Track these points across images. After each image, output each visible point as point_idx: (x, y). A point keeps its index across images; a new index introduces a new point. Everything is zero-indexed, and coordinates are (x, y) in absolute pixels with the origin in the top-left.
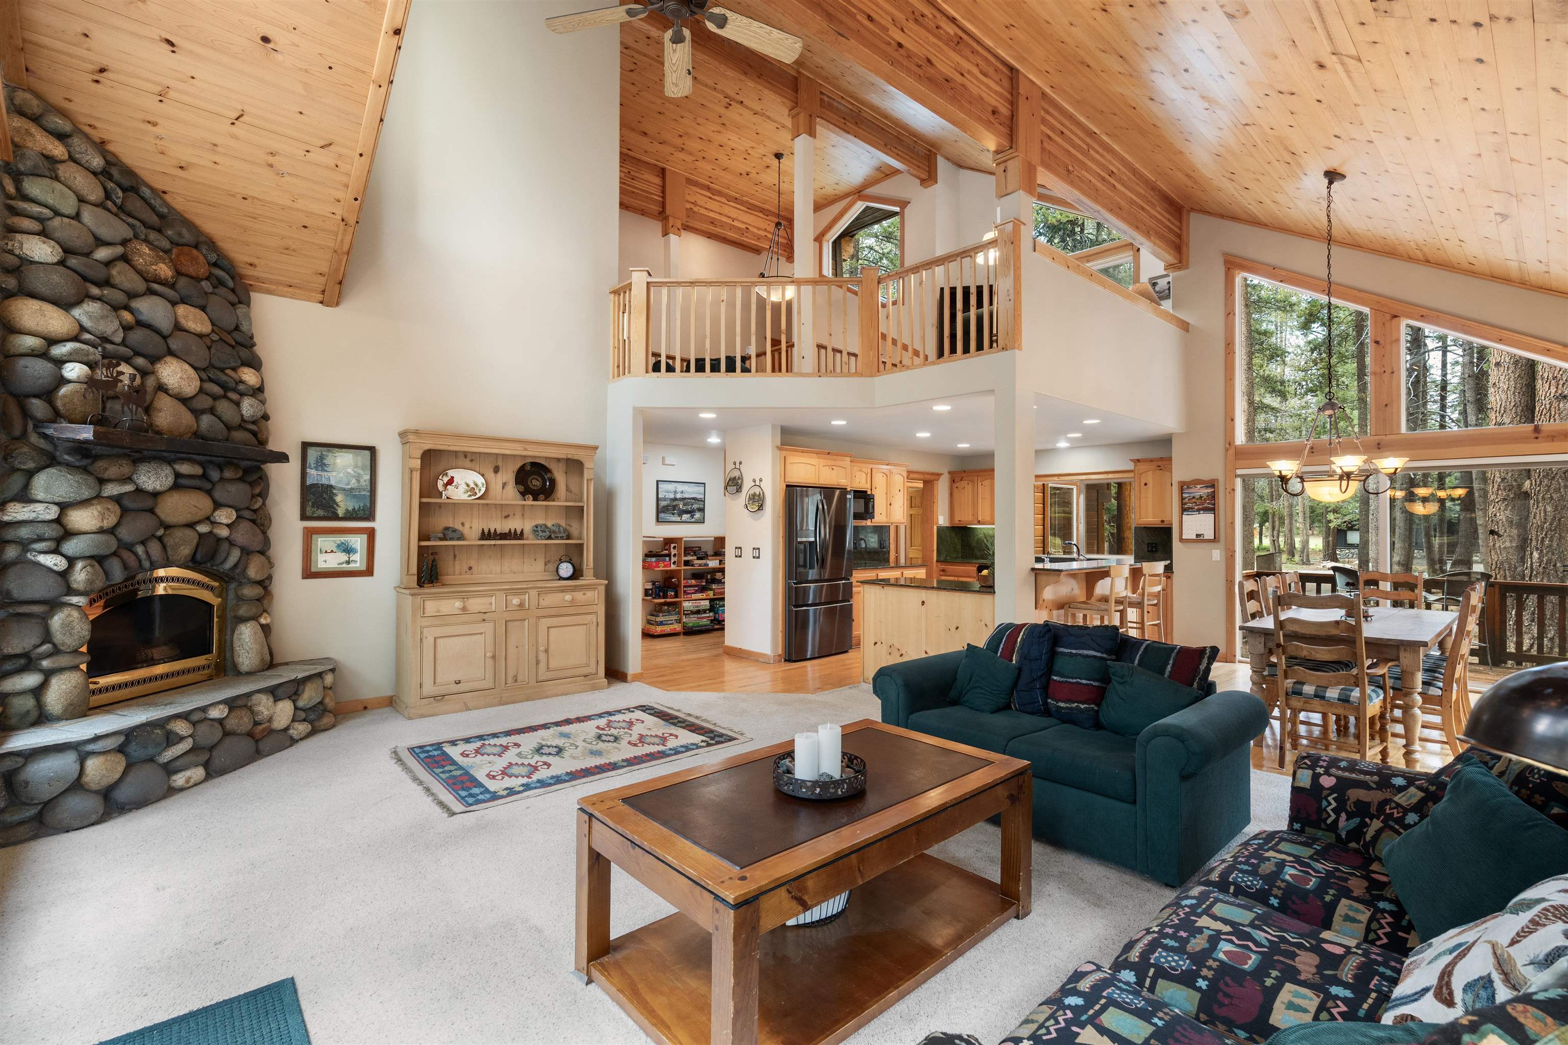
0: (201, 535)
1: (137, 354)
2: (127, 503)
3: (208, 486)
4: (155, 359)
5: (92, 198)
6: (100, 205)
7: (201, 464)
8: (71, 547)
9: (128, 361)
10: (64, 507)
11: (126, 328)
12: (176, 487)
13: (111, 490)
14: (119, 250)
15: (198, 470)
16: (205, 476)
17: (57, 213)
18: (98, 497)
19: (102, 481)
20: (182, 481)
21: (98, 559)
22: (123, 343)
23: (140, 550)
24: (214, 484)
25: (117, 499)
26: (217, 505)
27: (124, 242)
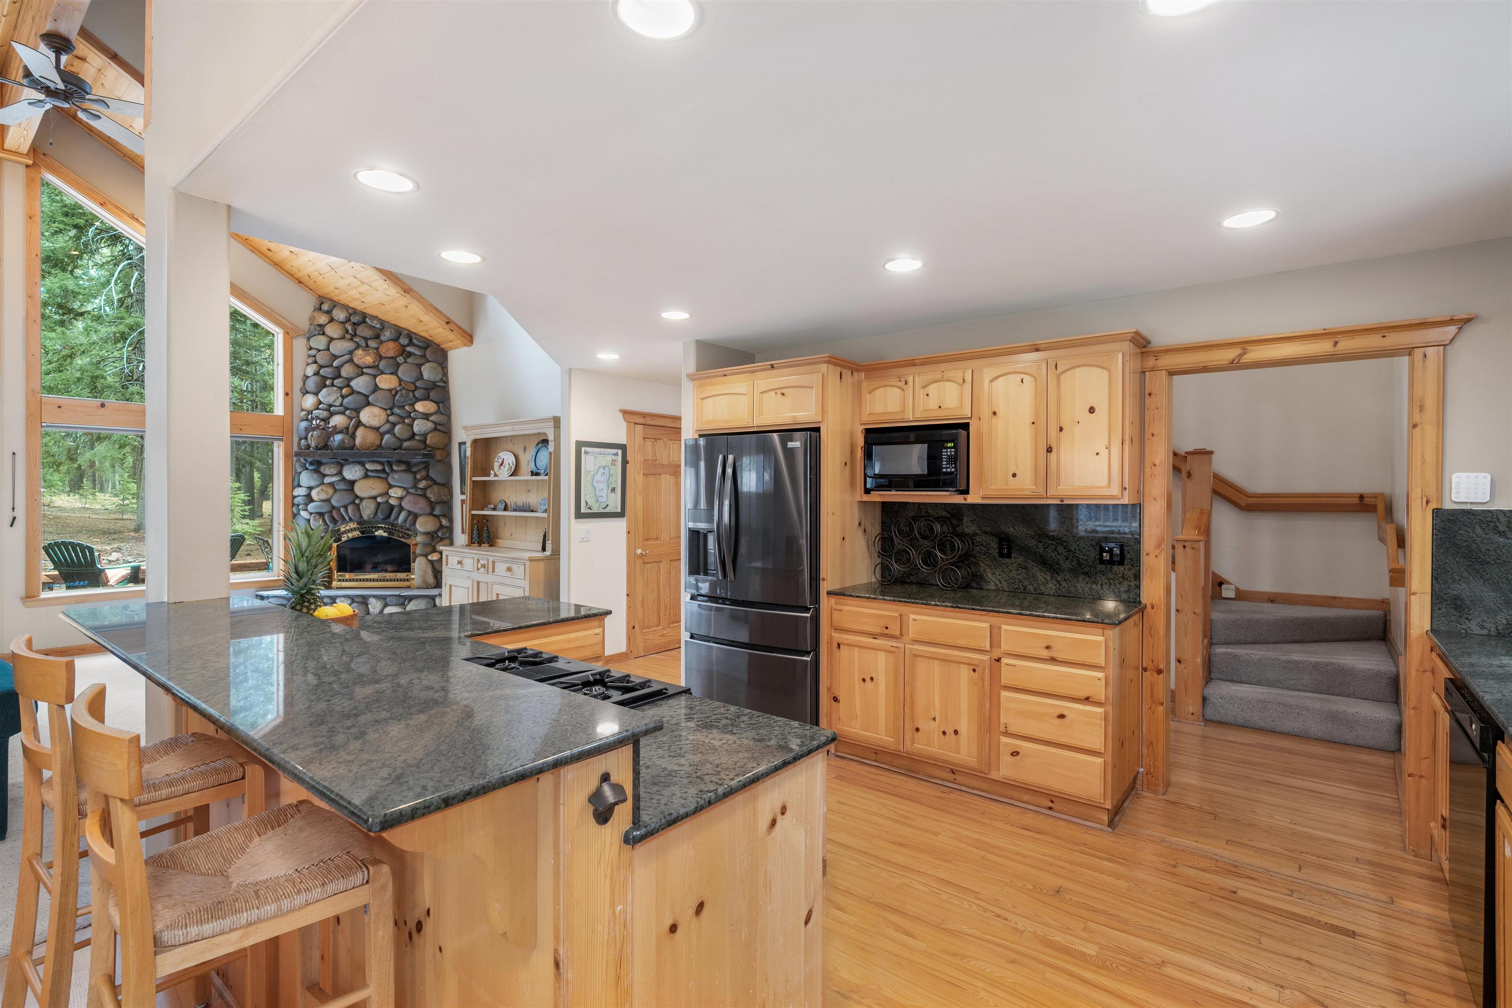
0: (379, 504)
1: (347, 409)
2: (337, 487)
3: (384, 476)
4: (358, 411)
5: (336, 336)
6: (343, 338)
7: (382, 463)
8: (311, 507)
9: (343, 413)
10: (310, 489)
11: (343, 397)
12: (366, 476)
13: (327, 480)
14: (347, 357)
15: (379, 467)
16: (383, 471)
17: (319, 351)
18: (323, 483)
19: (324, 476)
20: (370, 474)
21: (321, 514)
22: (341, 405)
23: (342, 510)
24: (388, 474)
25: (331, 484)
26: (391, 486)
27: (351, 353)
